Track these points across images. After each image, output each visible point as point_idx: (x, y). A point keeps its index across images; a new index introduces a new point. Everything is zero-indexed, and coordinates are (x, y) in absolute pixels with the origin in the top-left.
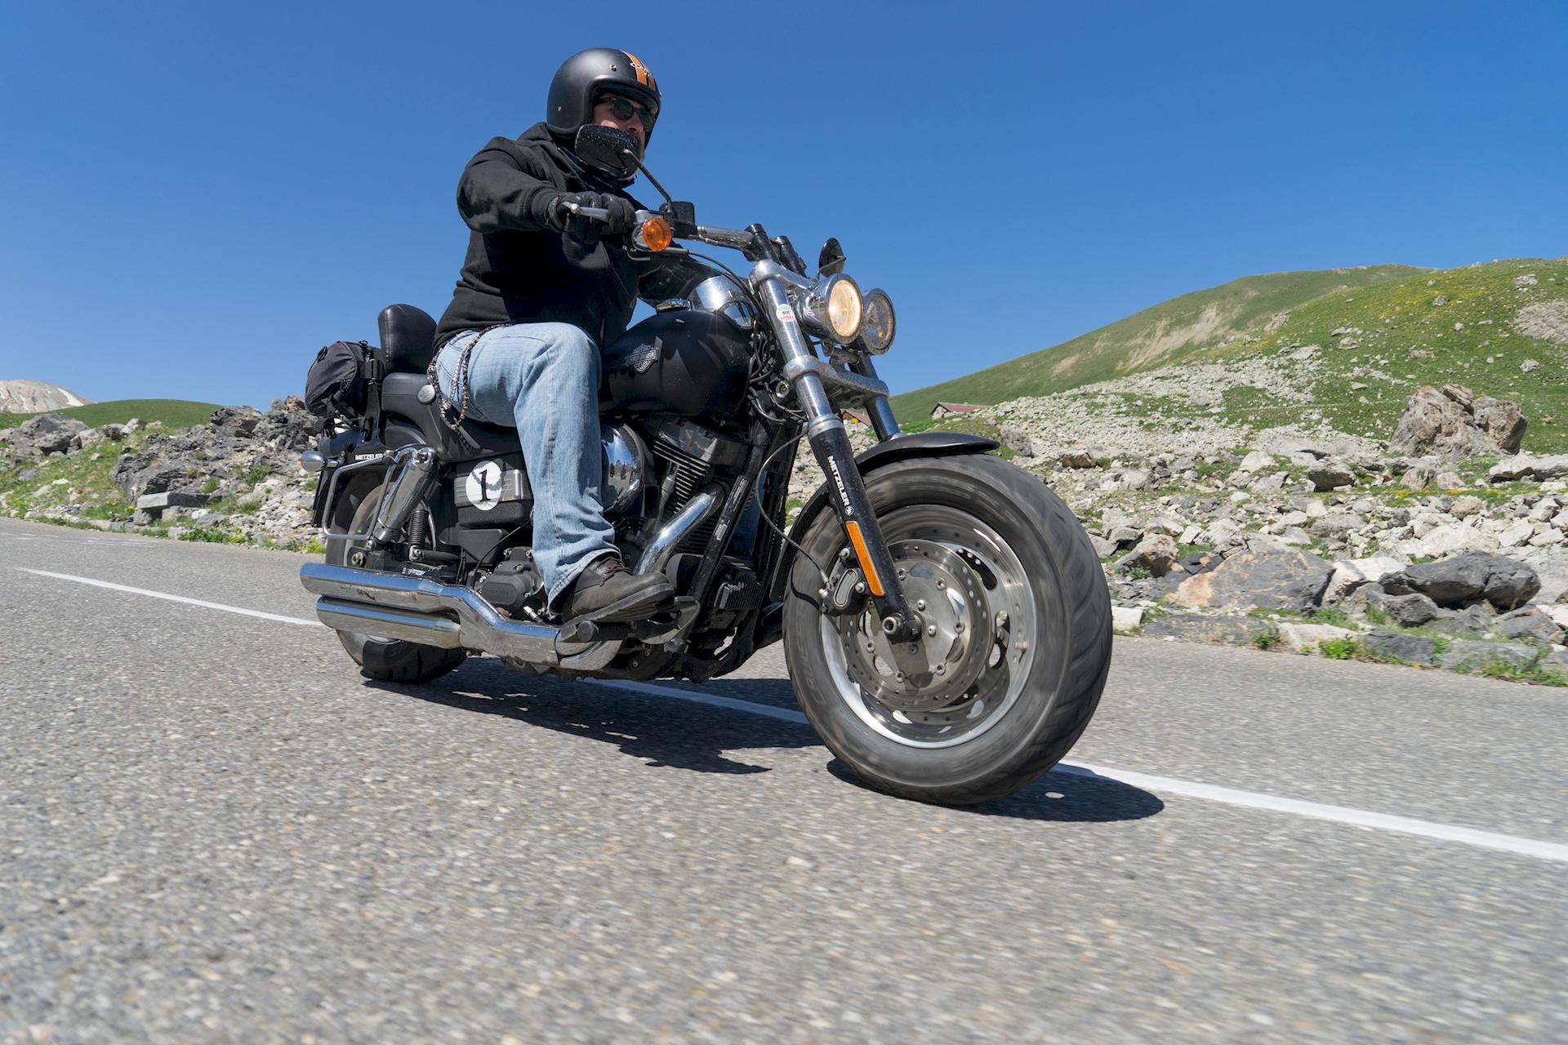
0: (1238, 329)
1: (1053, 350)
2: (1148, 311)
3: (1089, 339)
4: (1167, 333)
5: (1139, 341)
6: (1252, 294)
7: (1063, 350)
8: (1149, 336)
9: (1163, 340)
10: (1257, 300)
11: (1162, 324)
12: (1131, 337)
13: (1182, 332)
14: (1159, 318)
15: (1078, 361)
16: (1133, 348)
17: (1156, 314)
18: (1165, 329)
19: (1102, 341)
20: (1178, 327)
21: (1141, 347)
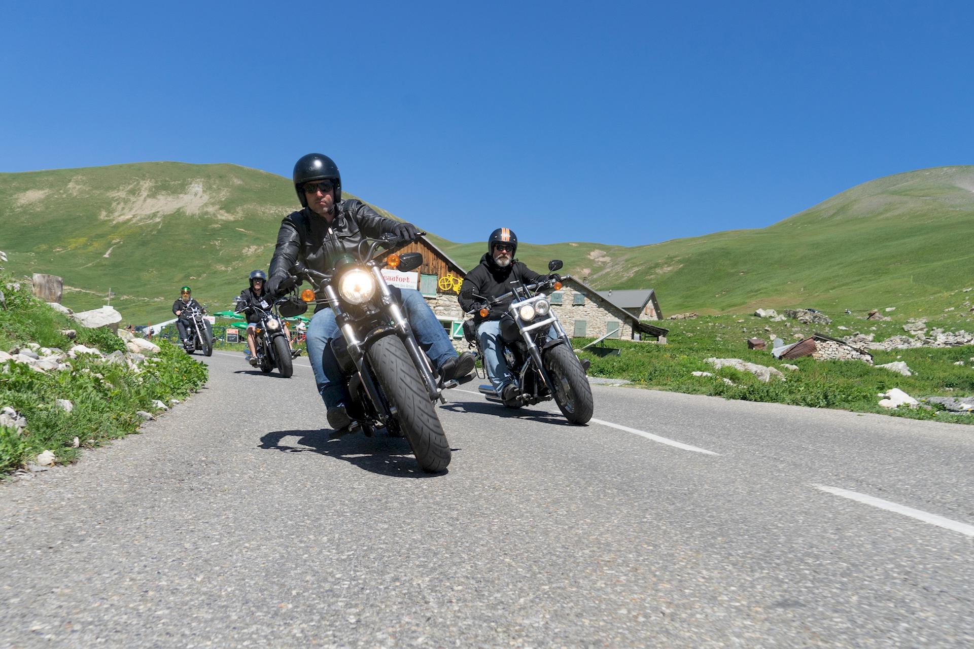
0: (228, 212)
1: (15, 177)
2: (130, 166)
3: (59, 178)
4: (153, 194)
5: (122, 194)
6: (237, 182)
7: (29, 180)
8: (133, 192)
9: (150, 201)
10: (241, 189)
11: (146, 185)
12: (110, 188)
13: (170, 199)
14: (143, 177)
15: (48, 197)
16: (118, 201)
17: (140, 172)
18: (150, 190)
19: (77, 182)
20: (164, 192)
21: (126, 201)
